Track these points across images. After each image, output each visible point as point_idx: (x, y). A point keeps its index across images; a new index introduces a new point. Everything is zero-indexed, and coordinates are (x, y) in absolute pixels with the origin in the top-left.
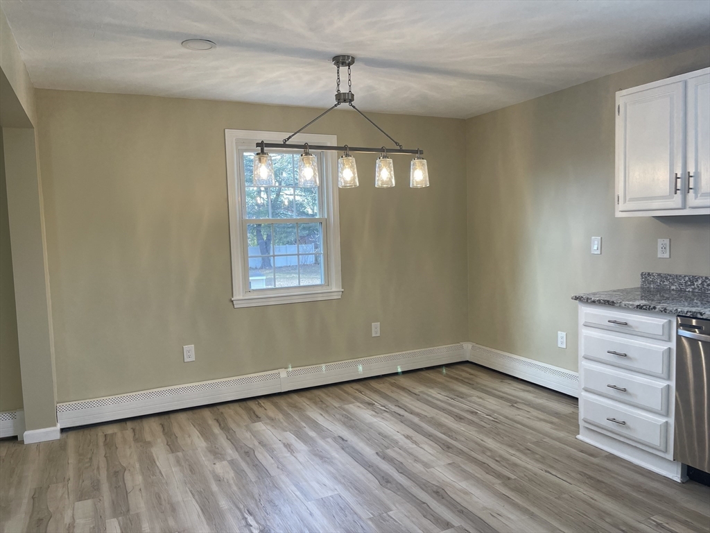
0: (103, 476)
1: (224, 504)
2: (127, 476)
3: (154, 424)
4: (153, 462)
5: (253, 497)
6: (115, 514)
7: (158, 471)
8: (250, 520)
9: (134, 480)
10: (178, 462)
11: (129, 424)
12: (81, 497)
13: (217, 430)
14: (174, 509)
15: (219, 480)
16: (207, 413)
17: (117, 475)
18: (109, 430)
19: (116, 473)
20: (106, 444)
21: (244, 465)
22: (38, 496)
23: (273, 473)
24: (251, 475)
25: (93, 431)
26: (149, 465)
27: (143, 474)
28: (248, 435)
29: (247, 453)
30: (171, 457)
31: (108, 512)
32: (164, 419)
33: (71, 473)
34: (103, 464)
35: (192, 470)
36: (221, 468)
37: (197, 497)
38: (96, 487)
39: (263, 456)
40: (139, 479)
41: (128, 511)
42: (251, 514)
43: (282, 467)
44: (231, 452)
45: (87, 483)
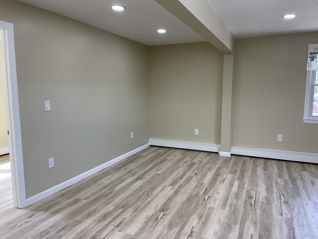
0: (239, 170)
1: (275, 190)
2: (246, 172)
3: (262, 161)
4: (256, 171)
5: (287, 192)
6: (238, 180)
7: (256, 174)
8: (282, 197)
9: (248, 174)
10: (265, 174)
11: (253, 159)
12: (231, 173)
13: (285, 169)
14: (257, 185)
15: (277, 183)
16: (284, 163)
17: (243, 171)
18: (246, 158)
19: (243, 170)
20: (243, 162)
21: (289, 183)
22: (219, 169)
23: (300, 188)
24: (291, 186)
25: (241, 157)
26: (254, 171)
27: (251, 173)
28: (297, 174)
29: (293, 180)
30: (263, 172)
31: (236, 179)
32: (266, 161)
33: (230, 166)
34: (240, 167)
35: (268, 177)
36: (279, 180)
37: (266, 185)
38: (236, 172)
39: (300, 184)
40: (249, 174)
41: (243, 181)
42: (283, 196)
43: (305, 188)
44: (286, 177)
45: (234, 170)
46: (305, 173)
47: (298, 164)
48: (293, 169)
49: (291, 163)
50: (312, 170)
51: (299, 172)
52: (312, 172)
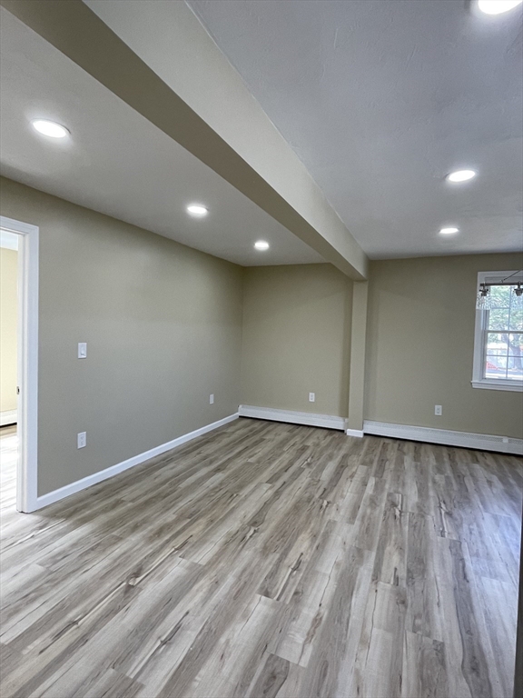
0: (377, 459)
1: (431, 493)
2: (387, 463)
3: (412, 446)
4: (403, 462)
5: (450, 497)
6: (375, 476)
7: (403, 467)
8: (443, 505)
9: (390, 466)
10: (416, 466)
11: (398, 442)
12: (363, 463)
13: (446, 459)
14: (404, 485)
15: (434, 482)
16: (445, 449)
17: (382, 462)
18: (387, 441)
19: (383, 460)
20: (383, 446)
21: (454, 482)
22: (345, 457)
23: (469, 490)
24: (455, 487)
25: (379, 439)
26: (400, 462)
27: (395, 464)
28: (465, 468)
29: (459, 476)
30: (413, 463)
31: (373, 474)
32: (417, 445)
33: (362, 453)
34: (378, 455)
35: (422, 473)
36: (437, 477)
37: (418, 485)
38: (371, 462)
39: (469, 483)
40: (392, 466)
41: (382, 477)
42: (444, 503)
43: (478, 490)
44: (449, 472)
45: (367, 460)
46: (477, 466)
47: (466, 452)
48: (457, 459)
49: (455, 450)
50: (488, 462)
51: (467, 464)
52: (488, 465)
